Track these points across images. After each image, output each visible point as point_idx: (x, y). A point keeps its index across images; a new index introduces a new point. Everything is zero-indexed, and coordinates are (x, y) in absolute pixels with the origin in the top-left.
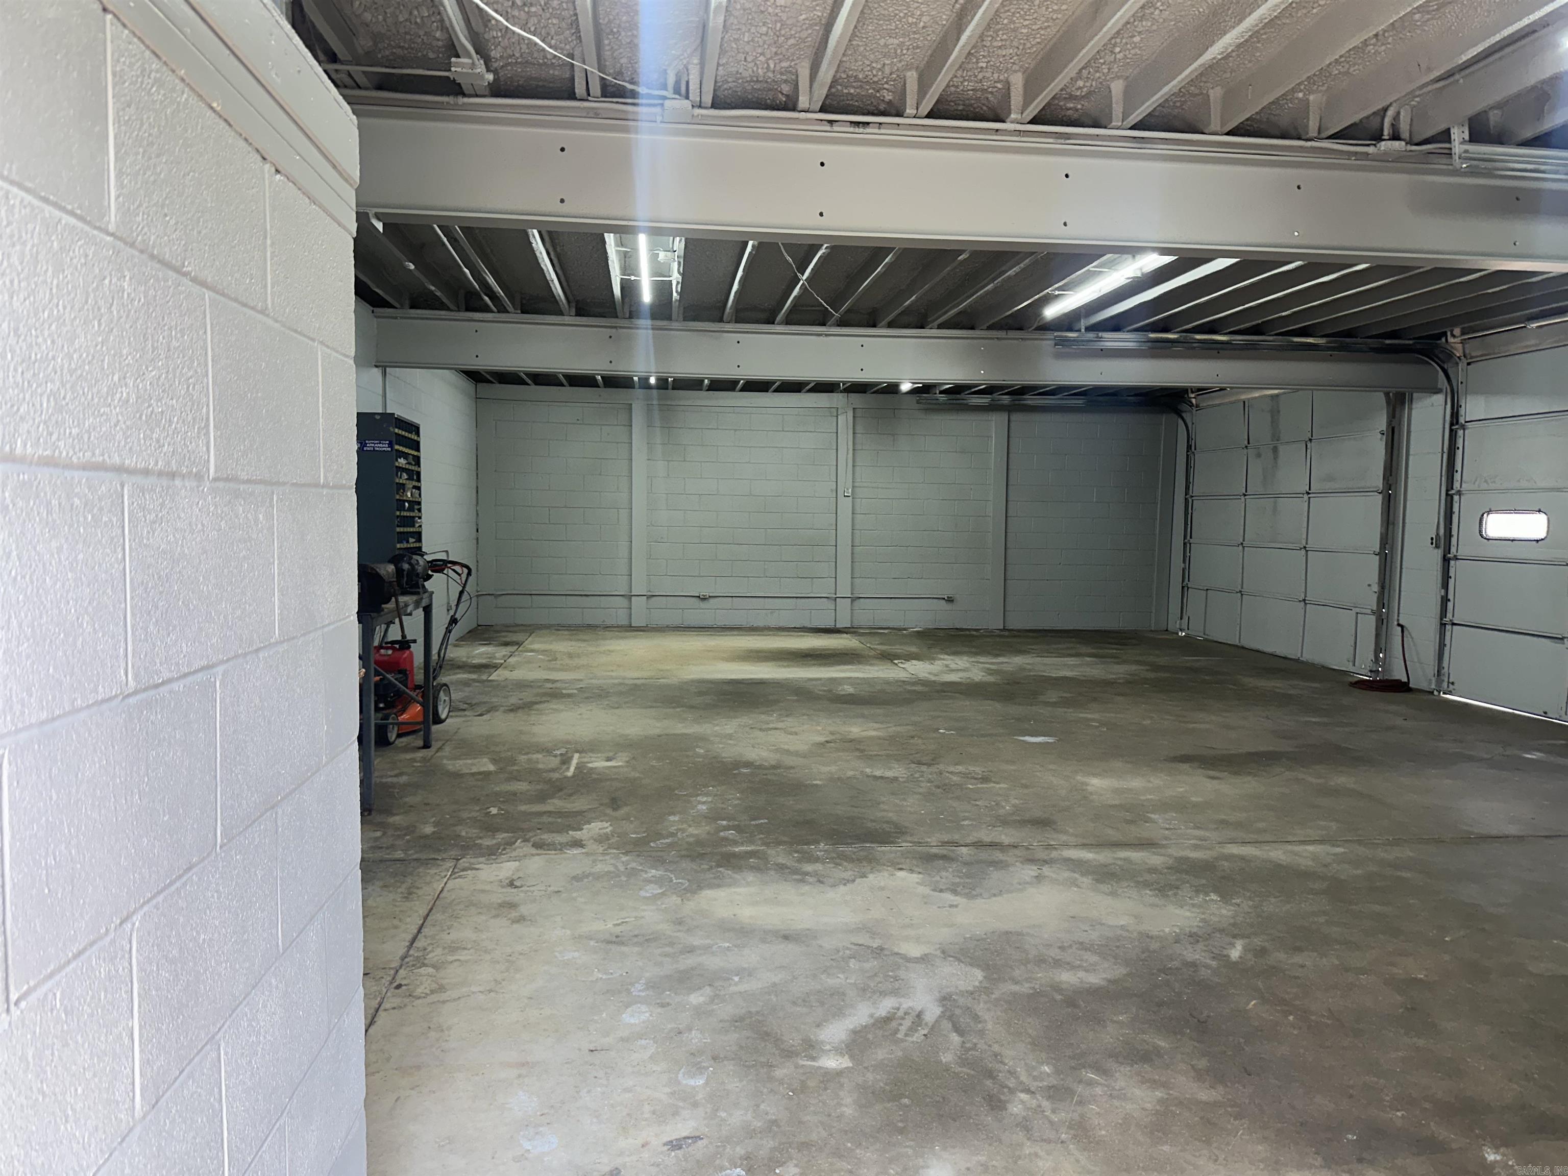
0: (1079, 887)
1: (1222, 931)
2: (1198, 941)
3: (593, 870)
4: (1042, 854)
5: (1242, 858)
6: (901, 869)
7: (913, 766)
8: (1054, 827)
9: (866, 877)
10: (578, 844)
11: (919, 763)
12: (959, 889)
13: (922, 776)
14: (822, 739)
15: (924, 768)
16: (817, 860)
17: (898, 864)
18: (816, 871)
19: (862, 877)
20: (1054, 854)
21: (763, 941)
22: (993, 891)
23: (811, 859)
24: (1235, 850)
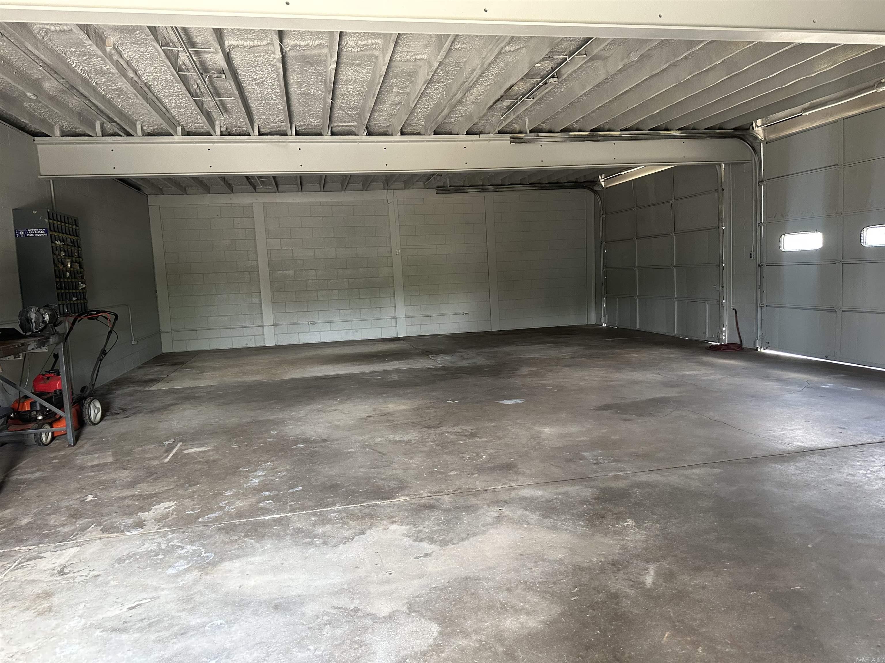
0: (529, 524)
1: (637, 556)
2: (619, 570)
3: (139, 550)
4: (504, 496)
5: (649, 485)
6: (394, 522)
7: (424, 429)
8: (515, 470)
9: (364, 534)
10: (140, 524)
11: (429, 427)
12: (436, 537)
13: (428, 438)
14: (365, 415)
15: (432, 431)
16: (329, 521)
17: (393, 517)
18: (324, 533)
19: (360, 534)
20: (513, 494)
21: (255, 613)
22: (463, 536)
23: (324, 521)
24: (644, 477)
